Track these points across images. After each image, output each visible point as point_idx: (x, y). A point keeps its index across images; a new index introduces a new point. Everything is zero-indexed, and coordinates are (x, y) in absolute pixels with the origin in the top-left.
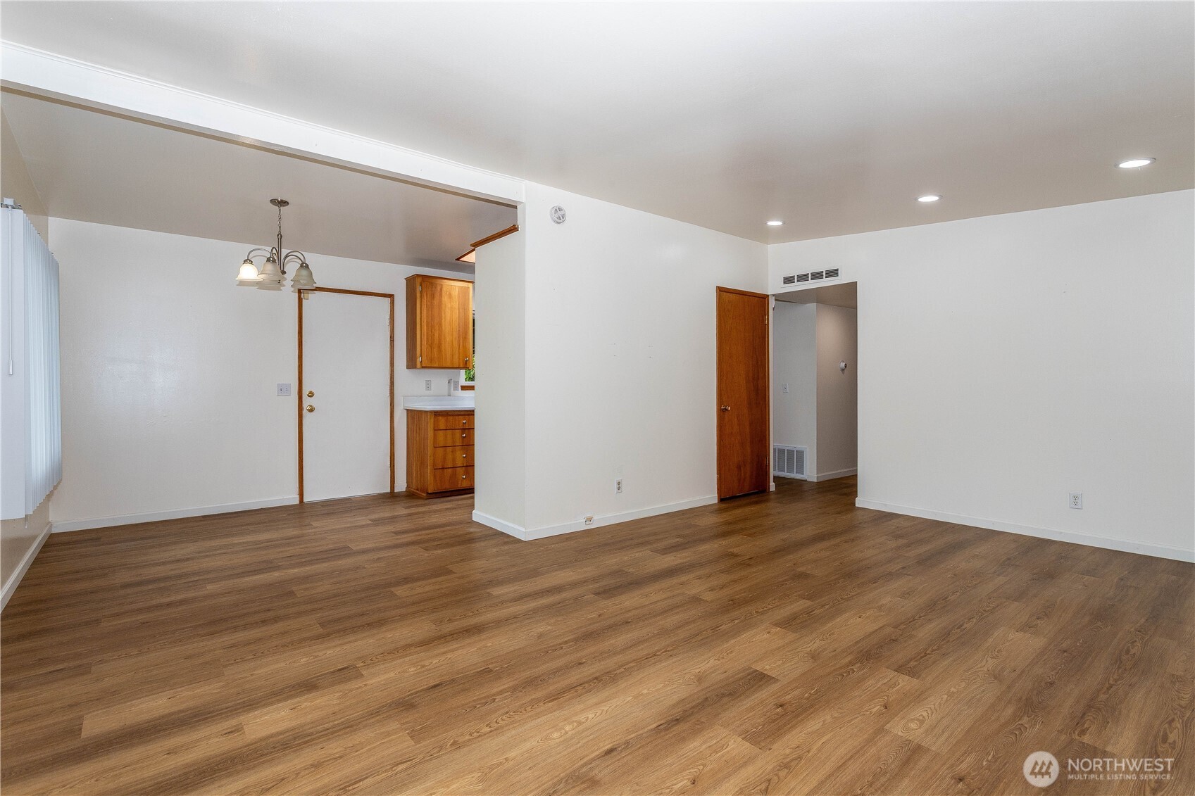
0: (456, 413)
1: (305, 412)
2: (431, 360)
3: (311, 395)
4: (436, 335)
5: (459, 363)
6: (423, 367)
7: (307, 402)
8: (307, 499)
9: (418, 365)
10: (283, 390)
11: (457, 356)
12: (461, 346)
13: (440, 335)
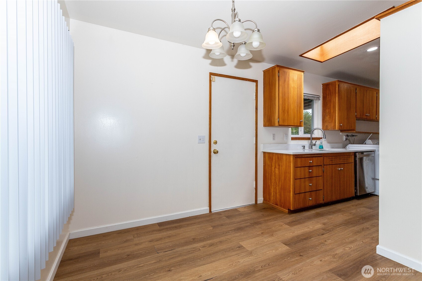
0: (306, 156)
1: (212, 153)
2: (284, 121)
3: (216, 143)
4: (286, 104)
5: (297, 122)
6: (280, 125)
7: (214, 147)
8: (214, 210)
9: (277, 124)
10: (201, 140)
11: (296, 119)
12: (298, 112)
13: (288, 105)
